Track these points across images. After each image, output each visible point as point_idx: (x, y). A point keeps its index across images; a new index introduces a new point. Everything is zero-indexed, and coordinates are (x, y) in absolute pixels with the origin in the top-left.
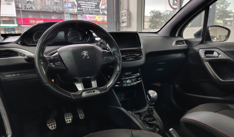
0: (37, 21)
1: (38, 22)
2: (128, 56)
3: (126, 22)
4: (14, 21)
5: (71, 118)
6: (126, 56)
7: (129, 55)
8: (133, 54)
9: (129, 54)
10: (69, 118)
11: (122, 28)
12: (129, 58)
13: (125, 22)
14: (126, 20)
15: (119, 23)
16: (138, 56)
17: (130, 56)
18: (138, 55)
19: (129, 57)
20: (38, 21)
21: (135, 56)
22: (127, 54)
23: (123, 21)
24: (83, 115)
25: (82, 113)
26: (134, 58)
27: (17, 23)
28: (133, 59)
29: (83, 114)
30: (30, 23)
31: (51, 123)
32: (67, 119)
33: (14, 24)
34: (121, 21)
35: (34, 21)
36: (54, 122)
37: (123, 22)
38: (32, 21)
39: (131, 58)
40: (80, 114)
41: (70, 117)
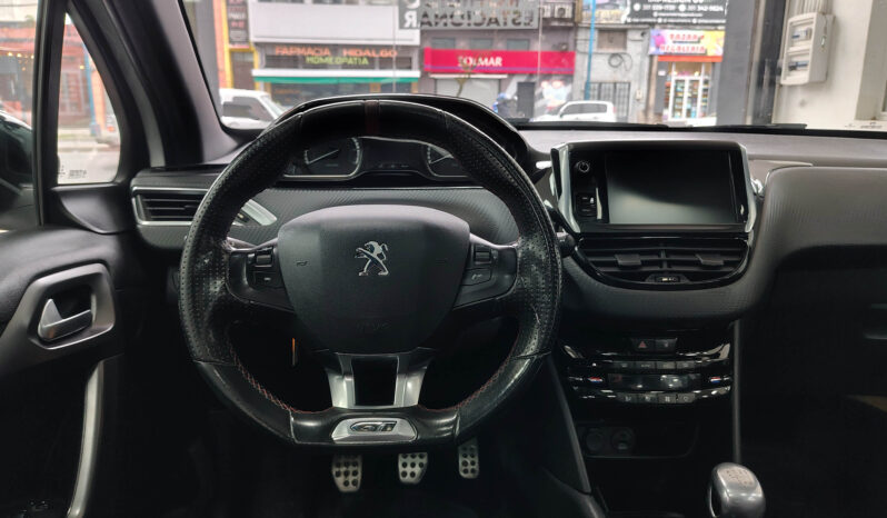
0: (480, 60)
1: (482, 64)
2: (659, 263)
3: (809, 67)
4: (410, 59)
5: (421, 465)
6: (645, 263)
7: (663, 256)
8: (693, 253)
9: (668, 253)
10: (413, 465)
11: (785, 92)
12: (662, 273)
13: (805, 65)
14: (808, 58)
15: (776, 71)
16: (718, 267)
17: (670, 263)
18: (720, 262)
19: (665, 267)
20: (486, 60)
21: (697, 263)
22: (657, 253)
23: (795, 59)
24: (473, 463)
25: (473, 457)
26: (688, 275)
27: (421, 67)
28: (685, 281)
29: (476, 460)
30: (460, 65)
31: (347, 465)
32: (405, 465)
33: (410, 68)
34: (783, 63)
35: (471, 59)
36: (355, 464)
37: (793, 68)
38: (465, 61)
39: (670, 273)
40: (465, 456)
41: (418, 460)
